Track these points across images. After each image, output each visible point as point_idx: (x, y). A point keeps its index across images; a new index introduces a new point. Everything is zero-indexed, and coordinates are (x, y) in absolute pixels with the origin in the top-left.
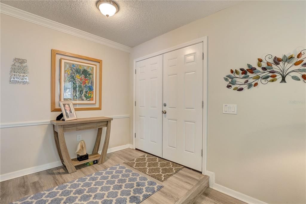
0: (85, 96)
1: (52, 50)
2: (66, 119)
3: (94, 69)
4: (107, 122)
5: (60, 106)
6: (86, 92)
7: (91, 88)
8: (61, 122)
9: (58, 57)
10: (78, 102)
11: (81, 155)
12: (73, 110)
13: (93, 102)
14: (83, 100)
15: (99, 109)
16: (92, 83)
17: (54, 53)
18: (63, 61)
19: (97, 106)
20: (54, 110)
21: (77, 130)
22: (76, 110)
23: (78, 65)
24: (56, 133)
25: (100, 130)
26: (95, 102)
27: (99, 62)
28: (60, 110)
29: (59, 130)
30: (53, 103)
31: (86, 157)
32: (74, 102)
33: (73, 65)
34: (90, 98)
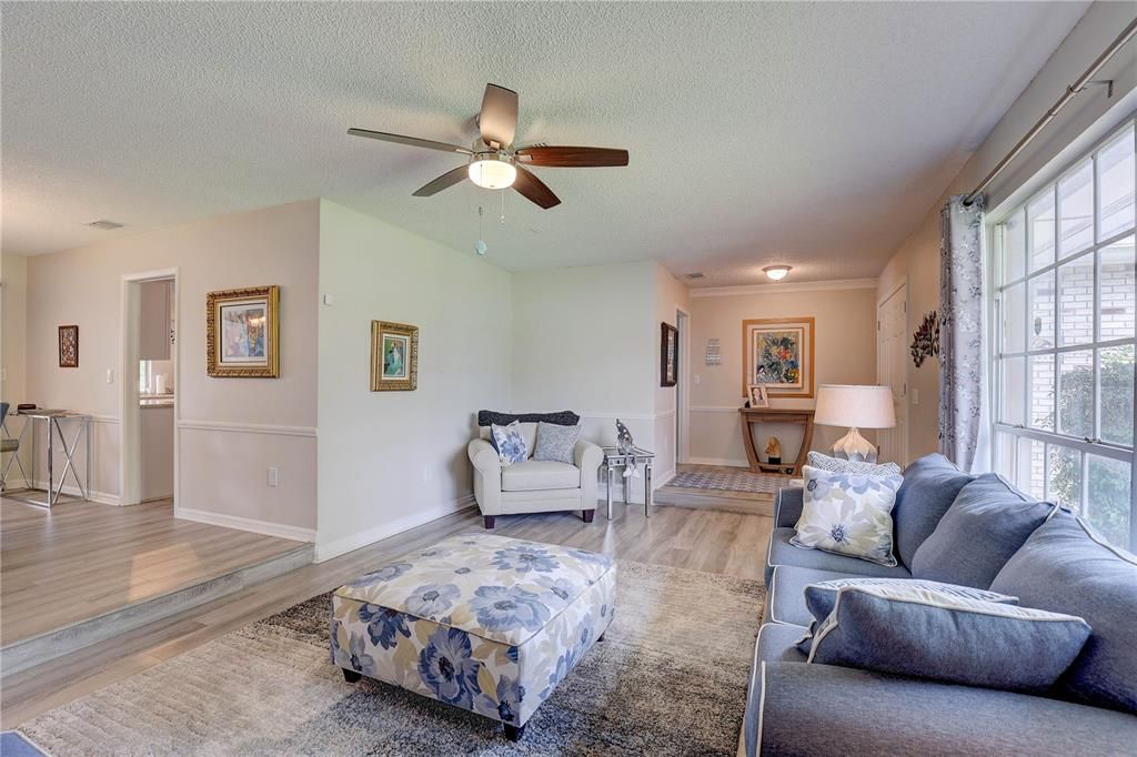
0: (786, 376)
1: (743, 321)
3: (801, 333)
6: (787, 371)
7: (794, 365)
9: (750, 328)
10: (774, 385)
11: (773, 457)
12: (764, 397)
13: (799, 385)
14: (782, 382)
15: (809, 395)
16: (796, 357)
17: (746, 324)
18: (757, 332)
19: (806, 391)
20: (746, 396)
22: (769, 395)
23: (775, 333)
26: (802, 384)
27: (809, 321)
30: (744, 386)
32: (768, 385)
33: (768, 334)
34: (793, 379)
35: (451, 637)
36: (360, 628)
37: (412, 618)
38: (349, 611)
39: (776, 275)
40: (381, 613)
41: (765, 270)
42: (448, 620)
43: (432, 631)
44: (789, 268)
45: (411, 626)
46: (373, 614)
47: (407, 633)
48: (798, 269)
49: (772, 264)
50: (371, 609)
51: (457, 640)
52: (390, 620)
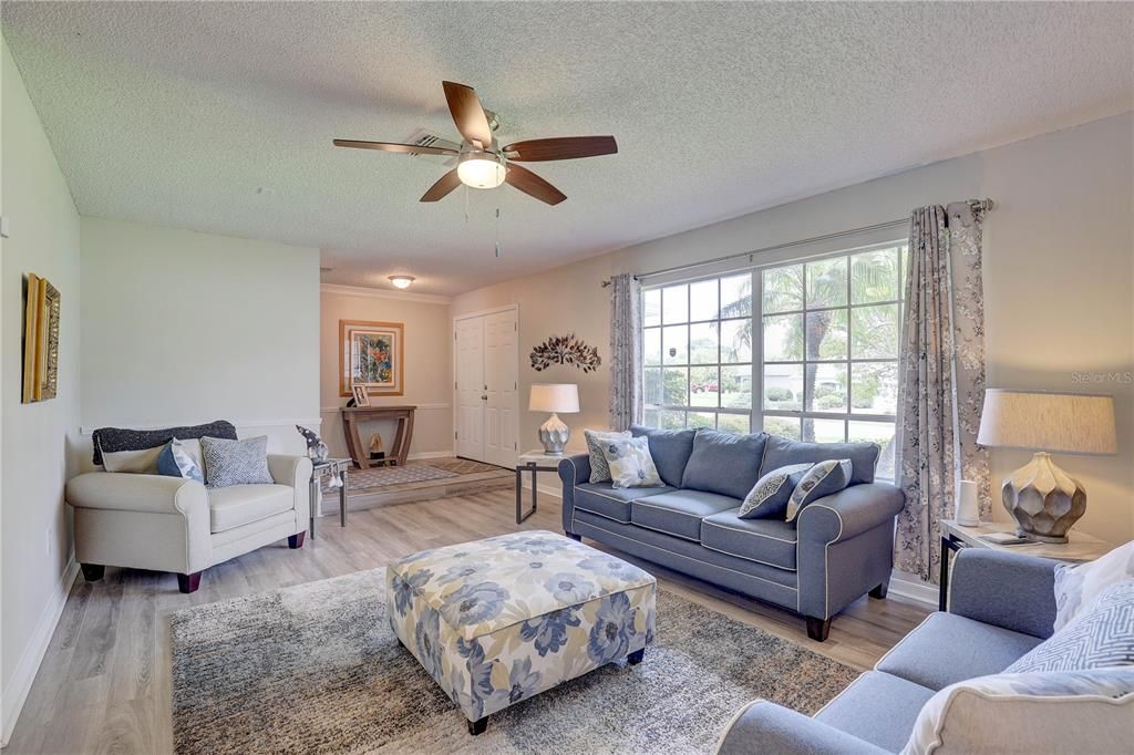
0: (381, 376)
1: (340, 321)
2: (358, 405)
3: (392, 337)
4: (409, 411)
5: (350, 388)
6: (382, 371)
7: (388, 365)
8: (352, 408)
9: (347, 328)
10: (370, 384)
11: (375, 452)
12: (365, 395)
13: (392, 384)
14: (377, 381)
15: (400, 394)
16: (389, 358)
17: (342, 324)
18: (353, 333)
19: (397, 390)
20: (343, 395)
21: (372, 419)
22: (369, 395)
23: (371, 335)
24: (346, 423)
25: (402, 421)
27: (400, 326)
28: (352, 395)
29: (351, 418)
30: (342, 386)
31: (381, 455)
32: (367, 384)
33: (365, 336)
34: (387, 379)
35: (613, 603)
36: (527, 649)
37: (577, 607)
38: (508, 640)
39: (401, 284)
40: (546, 621)
41: (391, 278)
42: (604, 591)
43: (596, 607)
44: (413, 279)
45: (579, 614)
46: (537, 627)
47: (577, 623)
48: (419, 281)
49: (399, 274)
50: (532, 624)
51: (619, 602)
52: (558, 621)
